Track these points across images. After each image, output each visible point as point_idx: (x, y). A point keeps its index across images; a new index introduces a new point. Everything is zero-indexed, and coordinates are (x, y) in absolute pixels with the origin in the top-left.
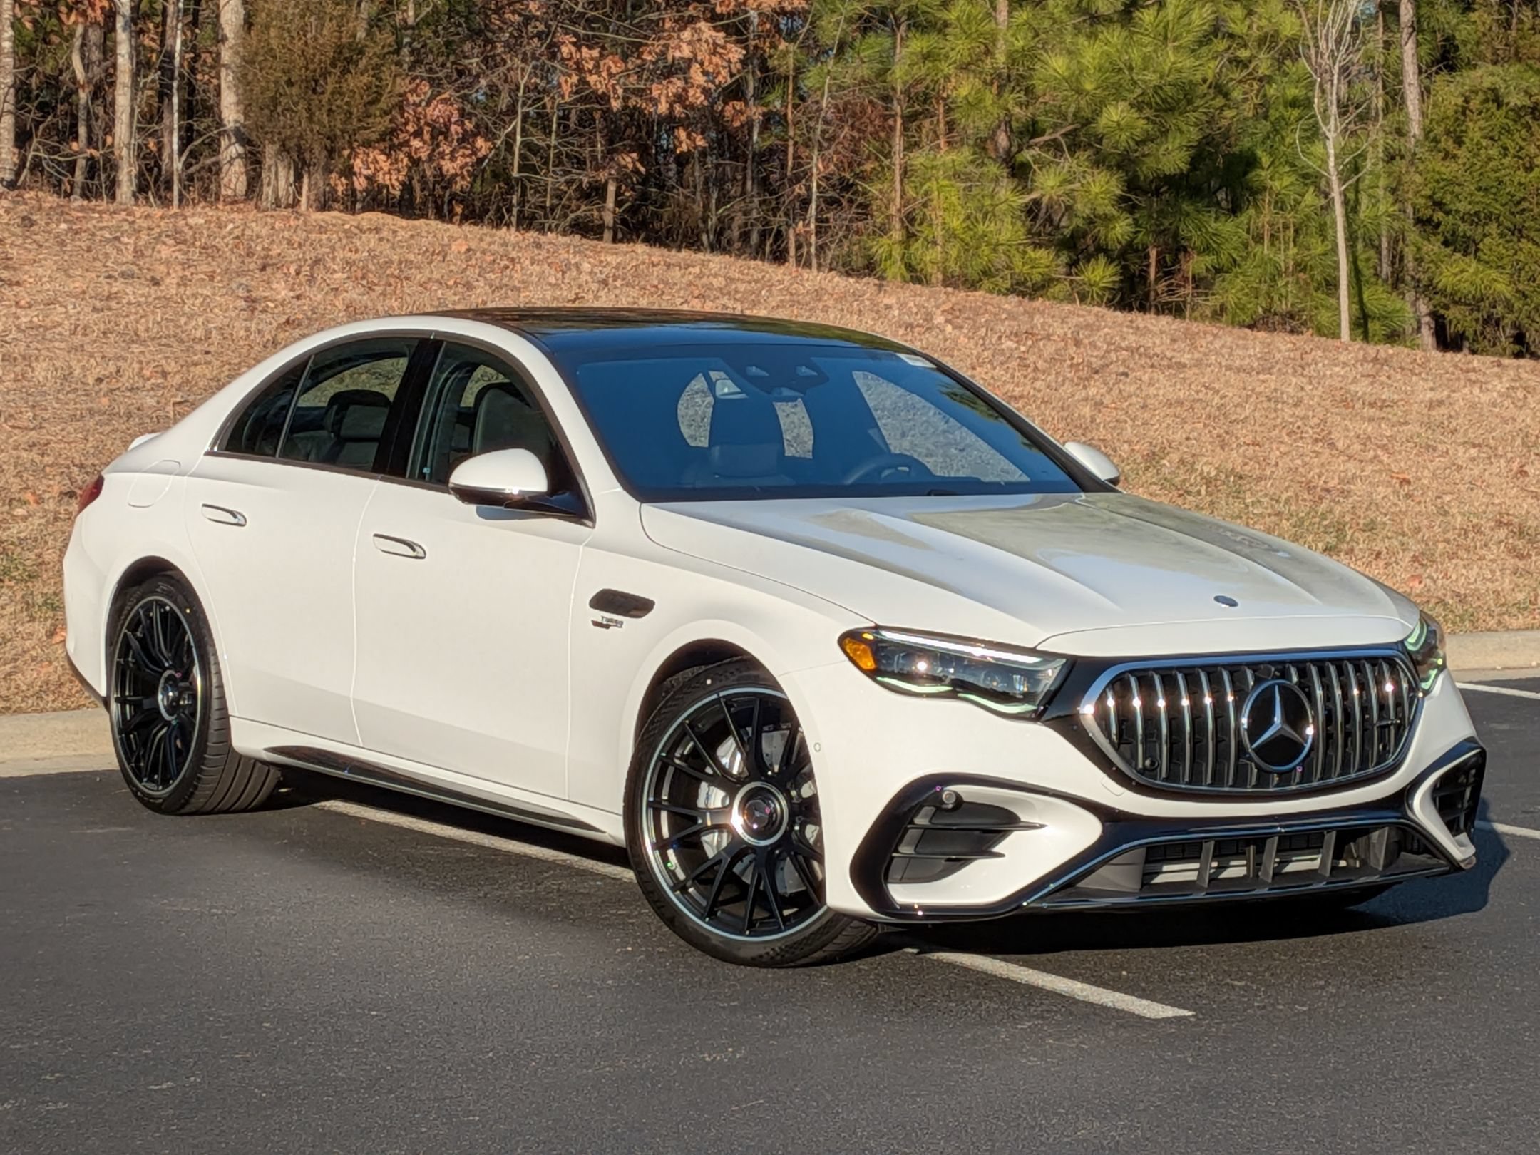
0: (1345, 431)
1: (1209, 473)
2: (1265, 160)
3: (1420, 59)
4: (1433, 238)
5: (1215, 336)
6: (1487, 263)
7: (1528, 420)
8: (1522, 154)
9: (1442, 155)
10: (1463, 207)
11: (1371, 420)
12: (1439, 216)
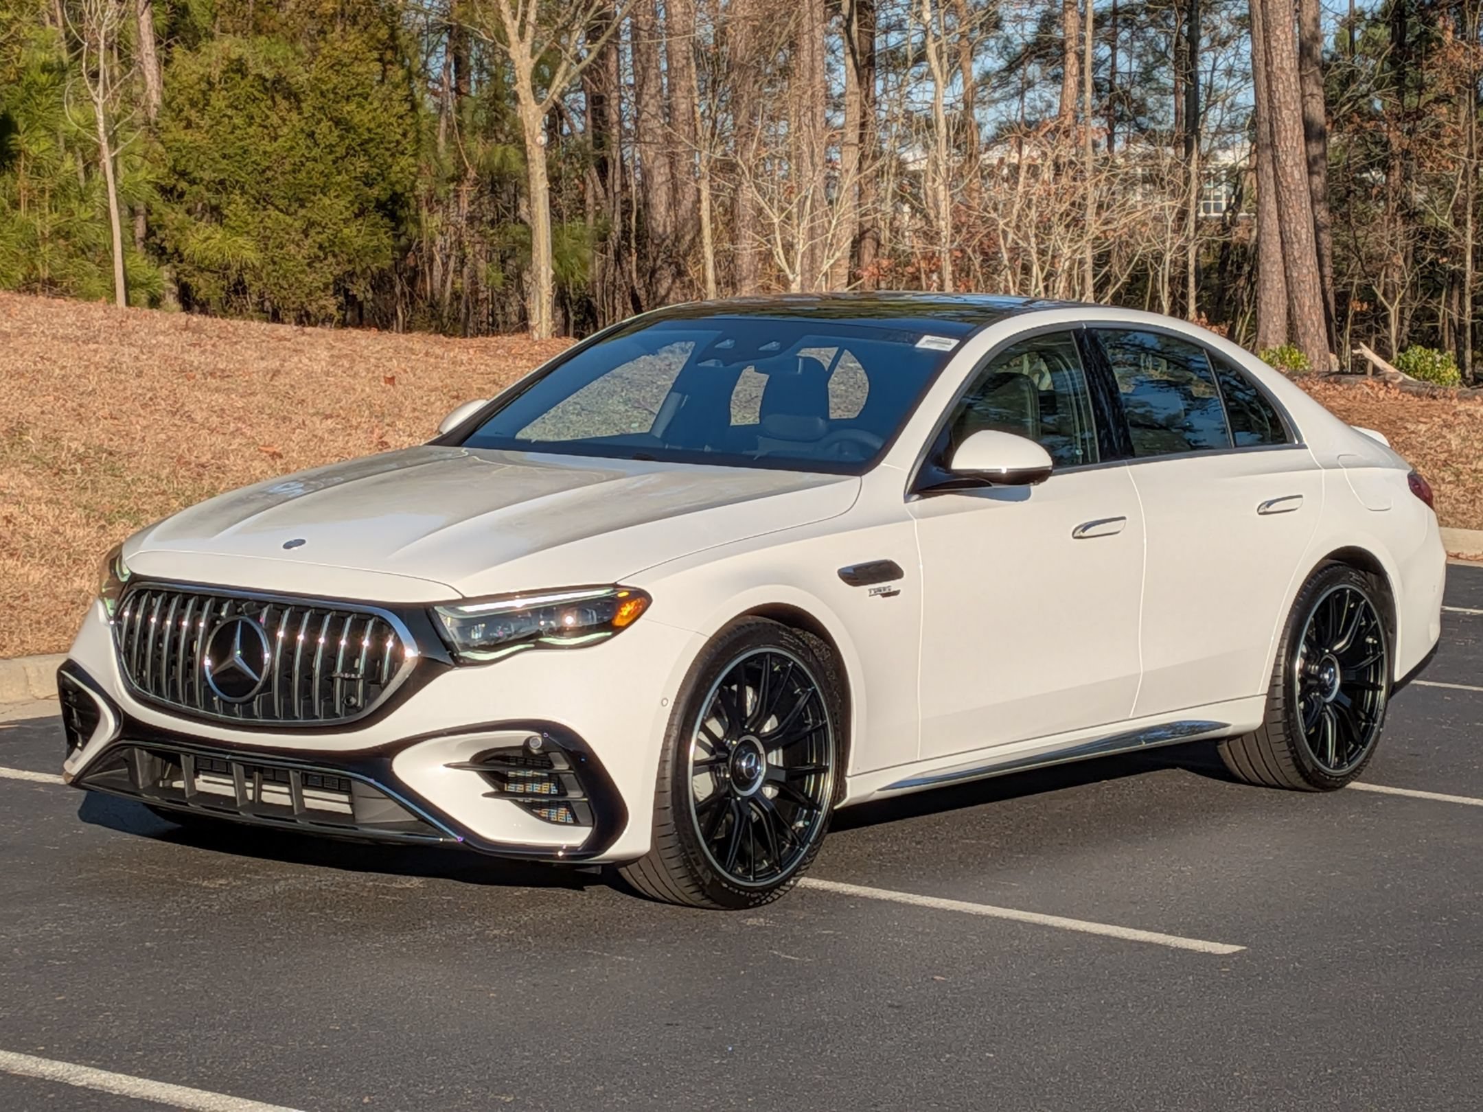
0: (200, 402)
1: (76, 450)
2: (22, 126)
3: (156, 29)
4: (177, 207)
5: (24, 304)
6: (233, 228)
7: (367, 389)
8: (267, 123)
9: (184, 123)
10: (207, 175)
11: (217, 390)
12: (183, 185)
